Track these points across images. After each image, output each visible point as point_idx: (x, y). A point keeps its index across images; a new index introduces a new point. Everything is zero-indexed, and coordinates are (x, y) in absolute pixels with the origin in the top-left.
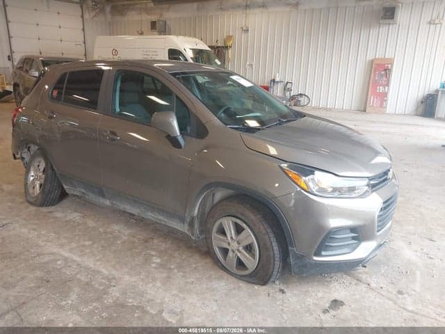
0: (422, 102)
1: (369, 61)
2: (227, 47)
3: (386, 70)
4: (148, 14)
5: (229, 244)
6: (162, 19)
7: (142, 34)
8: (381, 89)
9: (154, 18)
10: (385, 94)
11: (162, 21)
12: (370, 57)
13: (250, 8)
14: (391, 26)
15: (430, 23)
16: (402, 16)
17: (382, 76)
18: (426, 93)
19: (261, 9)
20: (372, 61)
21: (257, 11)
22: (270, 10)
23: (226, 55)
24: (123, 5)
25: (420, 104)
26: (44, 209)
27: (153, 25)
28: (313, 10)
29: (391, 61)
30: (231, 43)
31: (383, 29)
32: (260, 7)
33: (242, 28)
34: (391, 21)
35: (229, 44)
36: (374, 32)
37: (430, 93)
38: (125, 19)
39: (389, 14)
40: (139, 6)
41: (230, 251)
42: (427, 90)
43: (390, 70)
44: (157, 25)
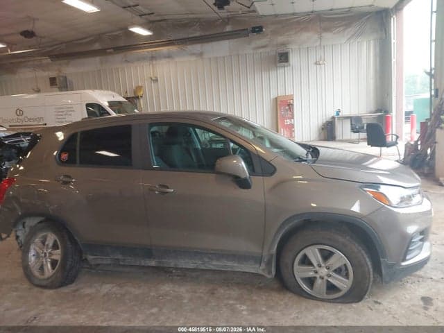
0: (323, 129)
1: (273, 99)
2: (138, 98)
3: (289, 105)
4: (43, 70)
5: (316, 272)
6: (62, 75)
7: (38, 91)
8: (288, 122)
9: (53, 74)
10: (292, 126)
11: (63, 77)
12: (273, 96)
13: (156, 60)
14: (286, 68)
15: (316, 64)
16: (293, 58)
17: (287, 110)
18: (325, 121)
19: (167, 60)
20: (276, 98)
21: (164, 61)
22: (177, 59)
23: (138, 104)
24: (12, 63)
25: (321, 131)
26: (65, 290)
27: (53, 81)
28: (224, 57)
29: (291, 97)
30: (142, 93)
31: (281, 71)
32: (165, 57)
33: (151, 78)
34: (286, 64)
35: (140, 94)
36: (273, 74)
37: (328, 120)
38: (17, 77)
39: (284, 58)
40: (31, 63)
41: (318, 278)
42: (324, 118)
43: (293, 105)
44: (57, 81)
